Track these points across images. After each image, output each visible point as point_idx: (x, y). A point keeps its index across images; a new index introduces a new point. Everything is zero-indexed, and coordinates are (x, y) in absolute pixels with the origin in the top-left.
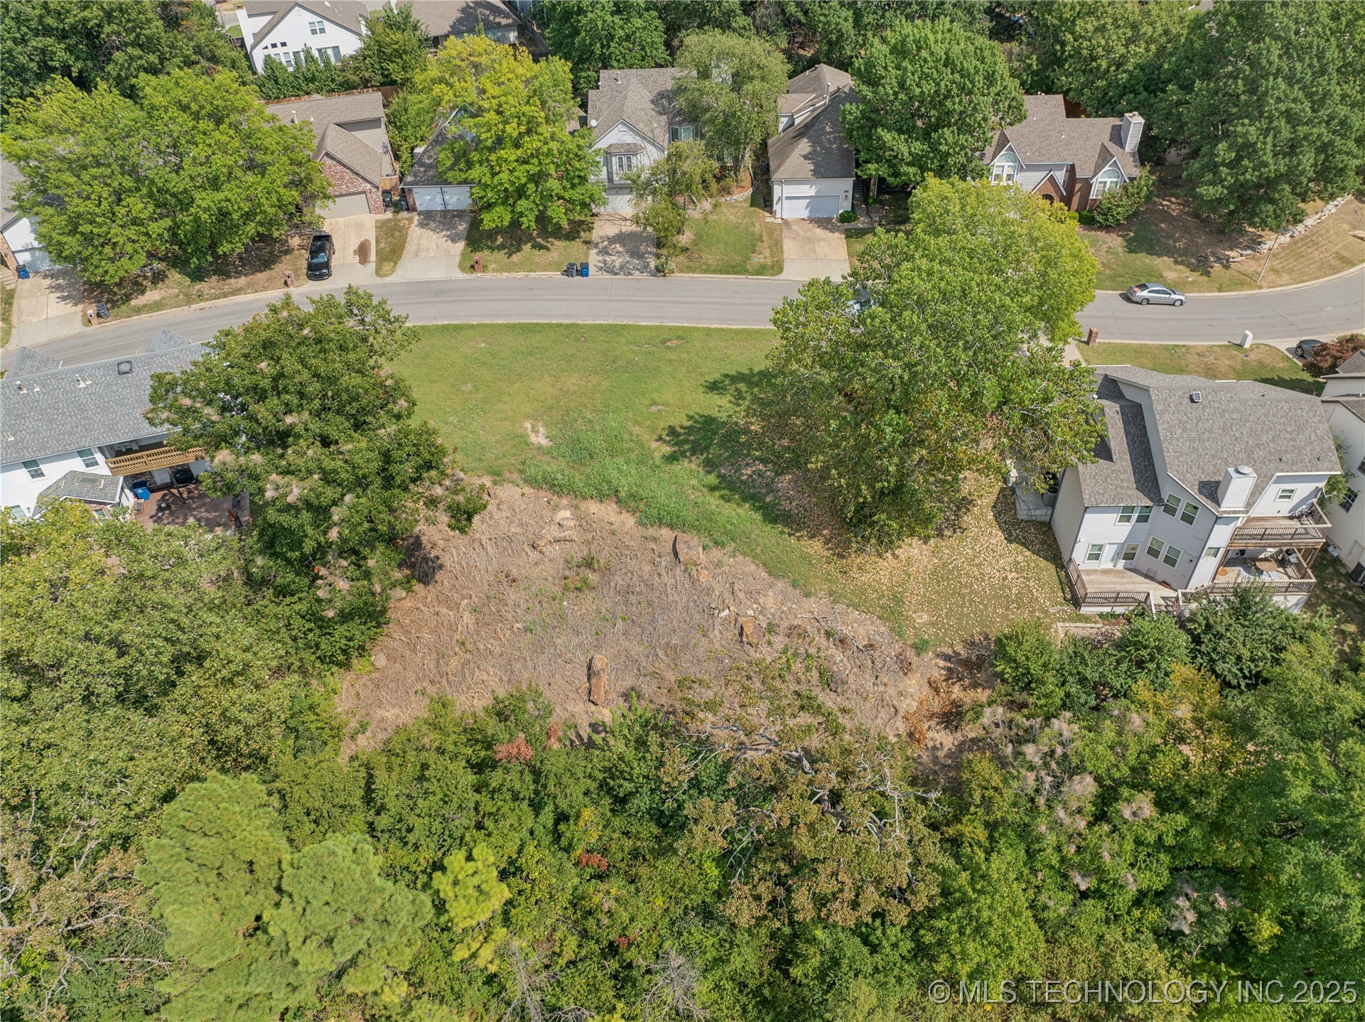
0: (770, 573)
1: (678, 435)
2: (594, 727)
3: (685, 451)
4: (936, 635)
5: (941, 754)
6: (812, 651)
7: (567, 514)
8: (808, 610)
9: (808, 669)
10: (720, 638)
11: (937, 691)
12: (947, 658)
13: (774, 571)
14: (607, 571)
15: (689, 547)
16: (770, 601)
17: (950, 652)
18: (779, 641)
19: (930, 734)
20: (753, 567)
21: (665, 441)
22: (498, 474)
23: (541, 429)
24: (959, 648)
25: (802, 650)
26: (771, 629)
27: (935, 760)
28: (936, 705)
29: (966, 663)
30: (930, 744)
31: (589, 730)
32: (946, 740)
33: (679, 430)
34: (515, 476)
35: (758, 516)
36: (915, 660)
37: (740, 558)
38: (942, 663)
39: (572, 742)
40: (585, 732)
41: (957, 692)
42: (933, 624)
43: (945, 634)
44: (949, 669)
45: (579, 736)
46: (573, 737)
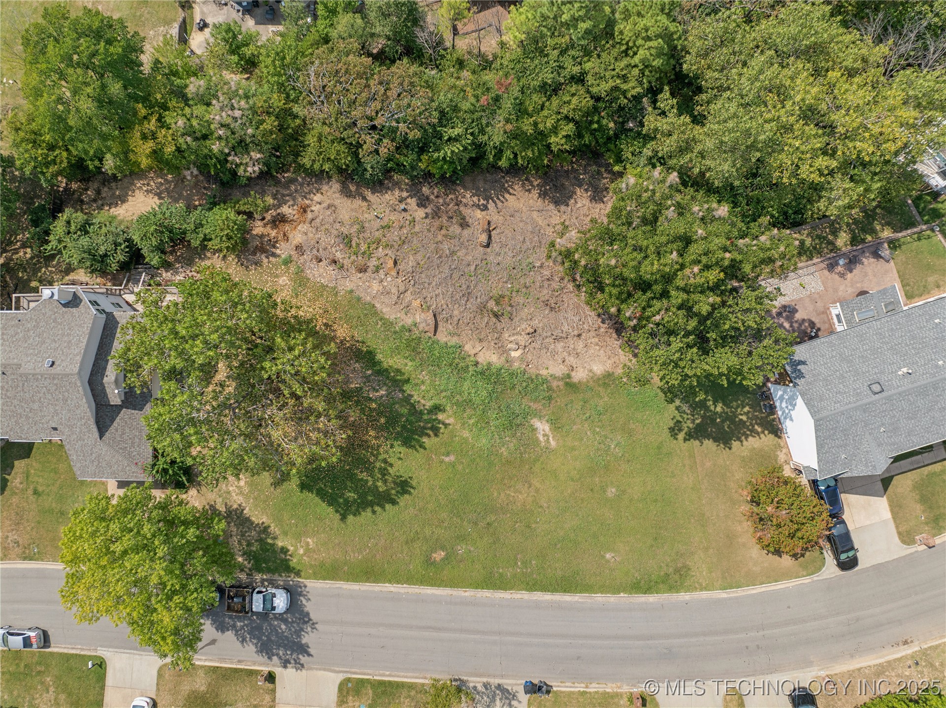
0: (374, 306)
1: (432, 428)
2: (485, 208)
3: (428, 414)
4: (276, 269)
5: (291, 203)
6: (353, 257)
7: (514, 354)
8: (352, 282)
9: (358, 245)
10: (409, 263)
11: (285, 235)
12: (274, 255)
13: (371, 310)
14: (482, 308)
15: (426, 321)
16: (376, 287)
17: (271, 258)
18: (373, 263)
19: (294, 212)
20: (384, 310)
21: (443, 424)
22: (567, 384)
23: (541, 438)
24: (265, 260)
25: (360, 258)
26: (377, 269)
27: (294, 199)
28: (287, 227)
29: (263, 250)
30: (295, 207)
31: (489, 206)
32: (285, 210)
33: (431, 433)
34: (555, 384)
35: (379, 357)
36: (293, 253)
37: (392, 317)
38: (278, 252)
39: (498, 199)
40: (491, 205)
41: (273, 233)
42: (277, 276)
43: (271, 269)
44: (274, 247)
45: (495, 202)
46: (498, 201)
